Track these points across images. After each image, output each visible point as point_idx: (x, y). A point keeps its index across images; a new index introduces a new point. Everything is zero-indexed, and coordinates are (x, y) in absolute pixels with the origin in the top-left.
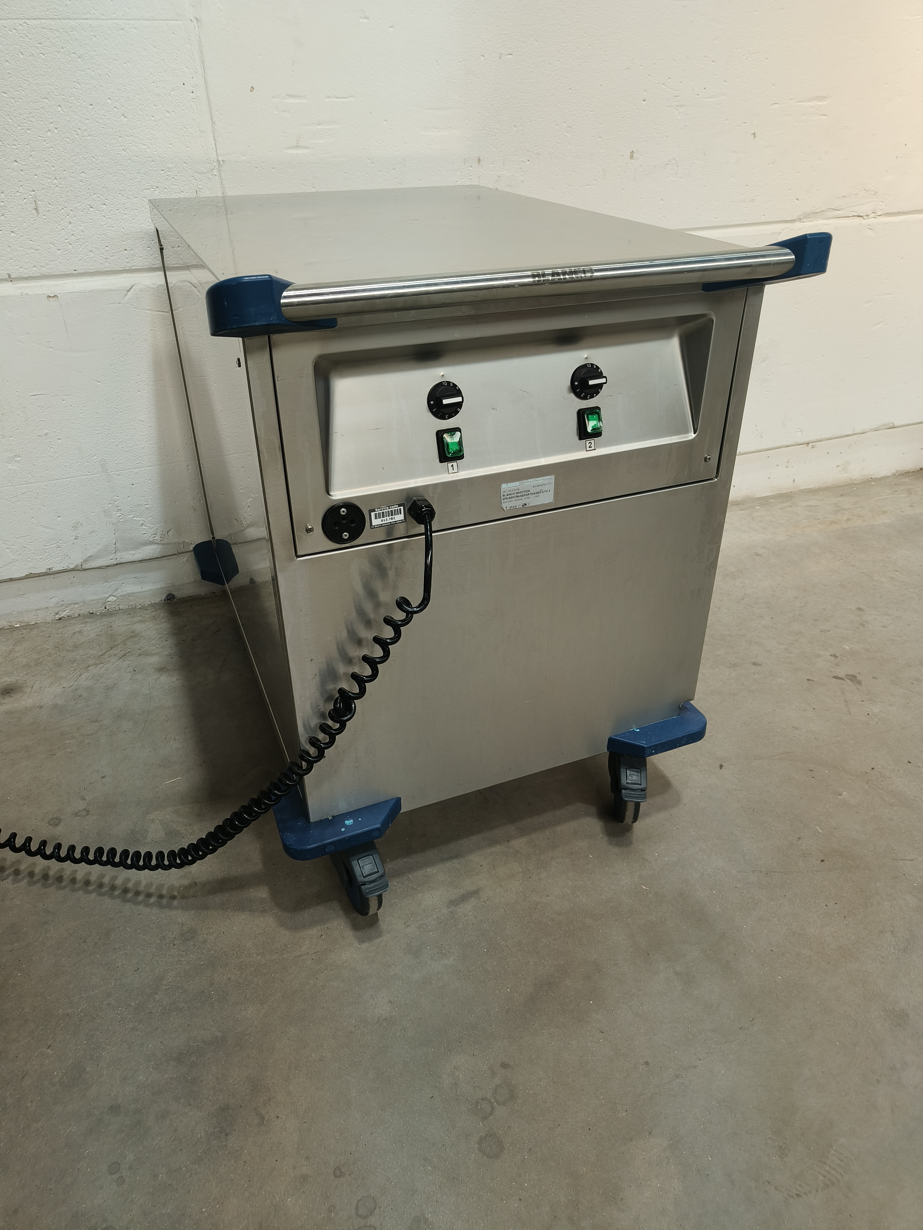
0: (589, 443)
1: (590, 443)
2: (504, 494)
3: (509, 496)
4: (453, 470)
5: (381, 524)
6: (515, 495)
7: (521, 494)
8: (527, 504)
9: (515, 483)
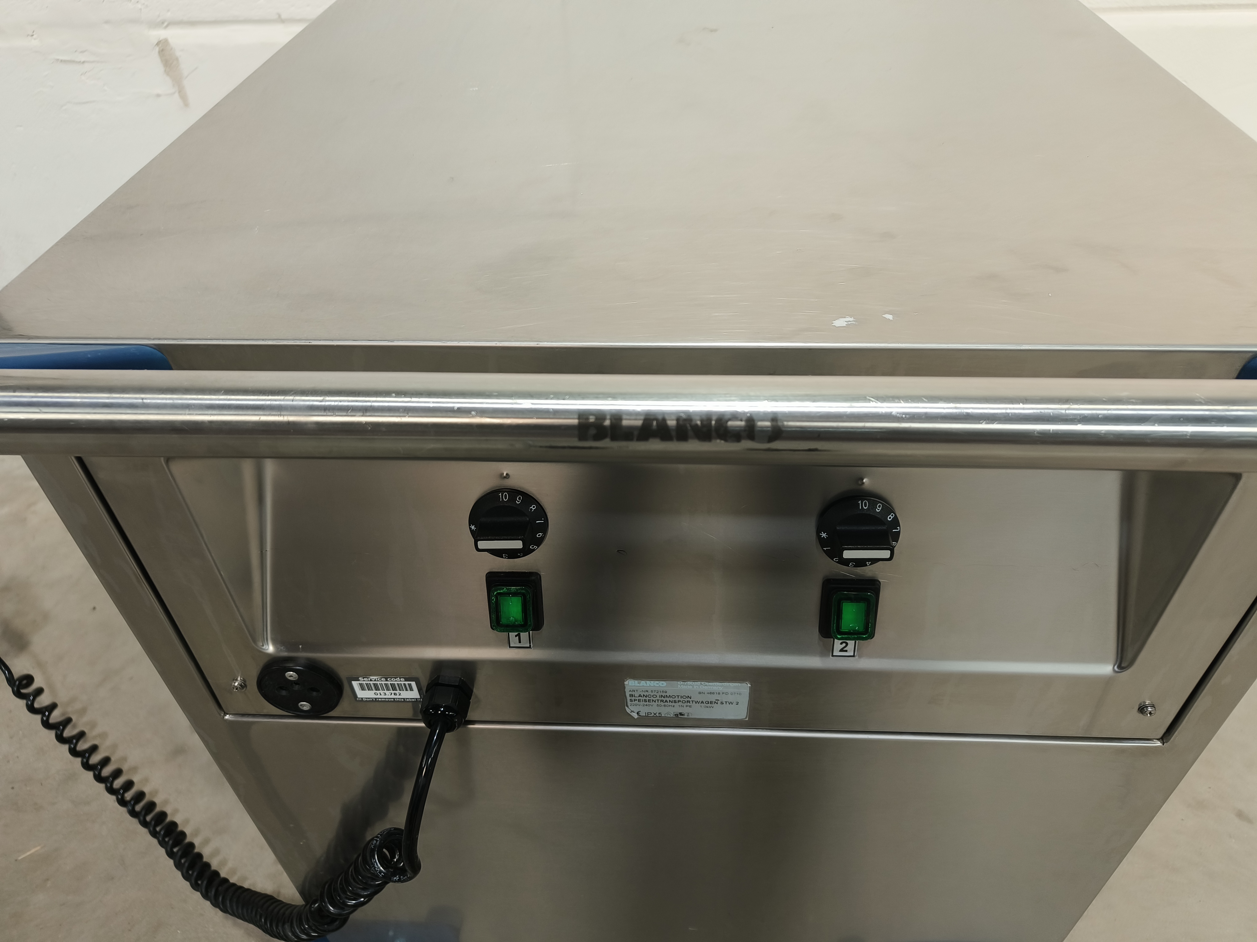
0: (841, 644)
1: (844, 645)
2: (633, 693)
3: (645, 698)
4: (520, 642)
5: (376, 699)
6: (658, 698)
7: (671, 699)
8: (686, 715)
9: (658, 682)
